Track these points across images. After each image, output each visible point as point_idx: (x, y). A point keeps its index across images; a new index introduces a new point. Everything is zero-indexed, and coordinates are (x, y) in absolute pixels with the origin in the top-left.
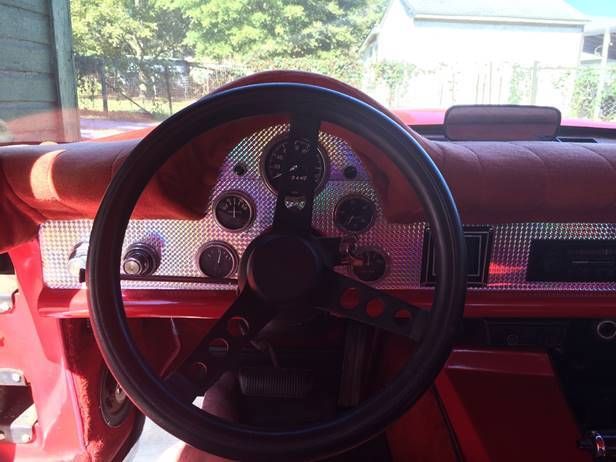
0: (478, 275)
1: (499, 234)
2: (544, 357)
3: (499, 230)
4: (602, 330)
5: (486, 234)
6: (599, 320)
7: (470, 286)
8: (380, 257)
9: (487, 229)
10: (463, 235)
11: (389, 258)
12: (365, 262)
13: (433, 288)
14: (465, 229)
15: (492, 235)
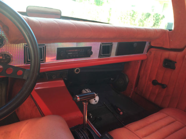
0: (43, 59)
1: (48, 47)
2: (62, 81)
3: (48, 45)
4: (76, 71)
5: (44, 47)
6: (75, 69)
7: (42, 63)
8: (8, 56)
9: (44, 45)
10: (38, 47)
11: (12, 56)
12: (3, 57)
13: (30, 65)
14: (39, 45)
15: (46, 47)
